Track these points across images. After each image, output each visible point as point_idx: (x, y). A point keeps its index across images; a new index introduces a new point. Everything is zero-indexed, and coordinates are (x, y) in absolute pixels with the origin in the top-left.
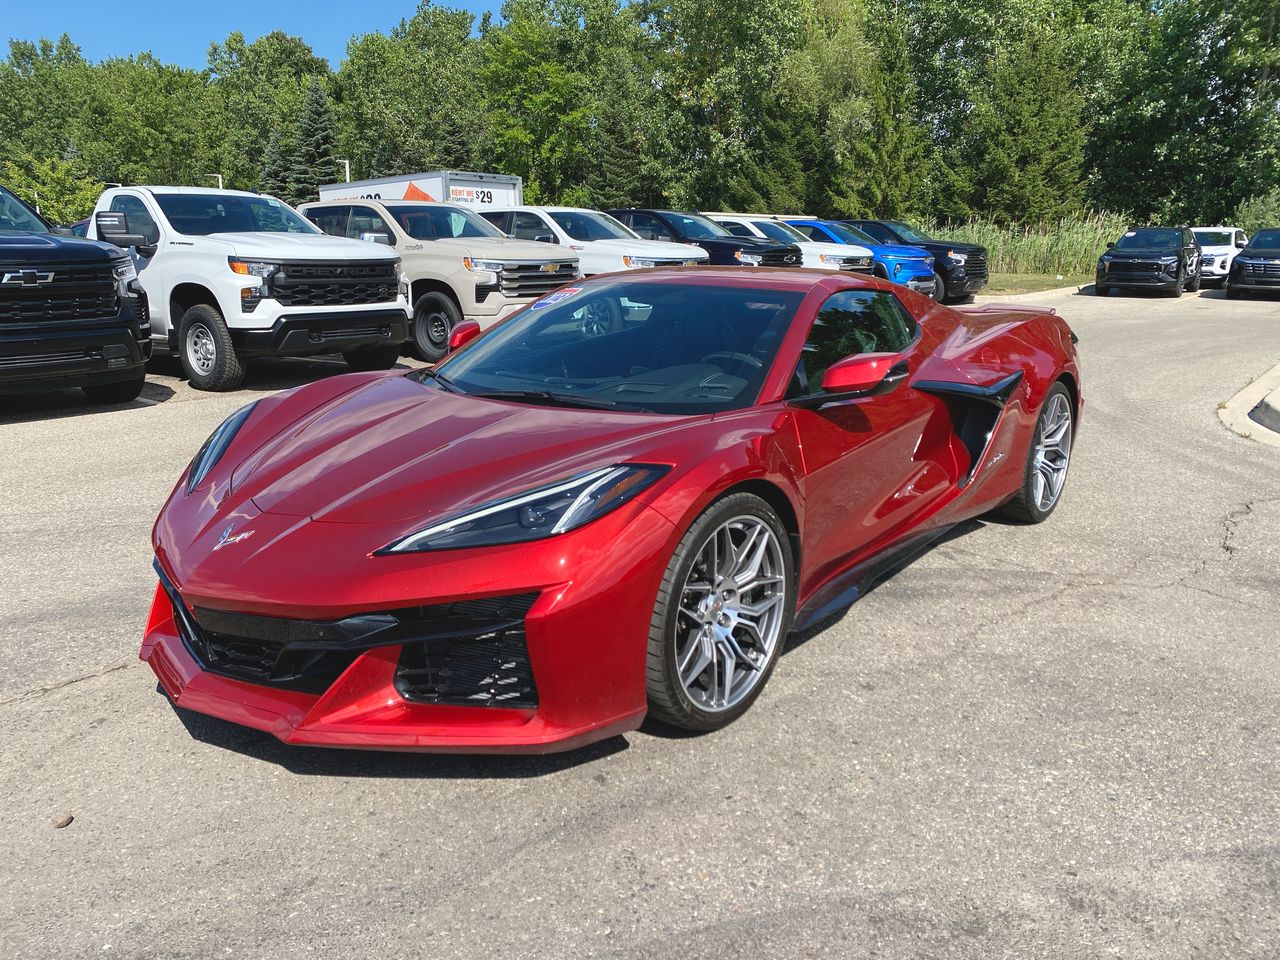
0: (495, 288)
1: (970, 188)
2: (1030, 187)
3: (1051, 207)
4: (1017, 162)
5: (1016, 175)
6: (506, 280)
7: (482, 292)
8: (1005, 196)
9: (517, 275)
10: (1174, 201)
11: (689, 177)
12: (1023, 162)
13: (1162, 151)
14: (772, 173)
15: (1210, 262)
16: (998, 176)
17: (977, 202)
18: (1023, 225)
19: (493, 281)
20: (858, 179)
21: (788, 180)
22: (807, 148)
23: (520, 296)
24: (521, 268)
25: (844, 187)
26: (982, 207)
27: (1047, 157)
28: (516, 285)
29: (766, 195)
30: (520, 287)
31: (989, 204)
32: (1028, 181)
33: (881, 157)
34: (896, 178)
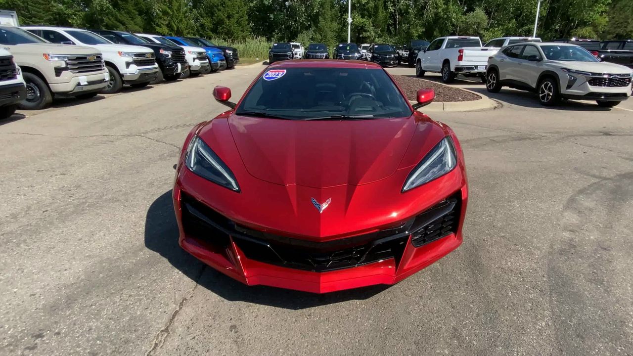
0: (66, 69)
1: (211, 26)
2: (233, 27)
3: (241, 34)
4: (227, 17)
5: (227, 21)
6: (70, 64)
7: (58, 71)
8: (225, 29)
9: (76, 62)
10: (277, 34)
11: (82, 14)
12: (229, 17)
13: (272, 16)
14: (125, 15)
15: (296, 54)
16: (220, 22)
17: (215, 30)
18: (232, 40)
19: (64, 65)
20: (164, 20)
21: (133, 19)
22: (139, 6)
23: (79, 72)
24: (78, 58)
25: (159, 23)
26: (217, 33)
27: (236, 16)
28: (77, 67)
29: (123, 24)
30: (79, 68)
31: (219, 32)
32: (232, 24)
33: (173, 11)
34: (181, 20)
